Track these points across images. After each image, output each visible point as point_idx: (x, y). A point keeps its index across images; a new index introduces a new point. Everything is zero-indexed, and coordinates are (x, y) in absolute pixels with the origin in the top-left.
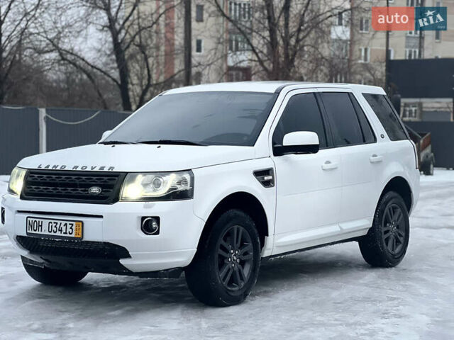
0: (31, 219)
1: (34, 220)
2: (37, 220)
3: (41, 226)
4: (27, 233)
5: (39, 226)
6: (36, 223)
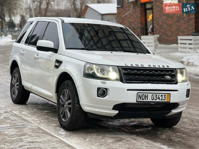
0: (140, 94)
1: (142, 94)
2: (145, 94)
3: (147, 97)
4: (137, 101)
5: (146, 97)
6: (143, 95)
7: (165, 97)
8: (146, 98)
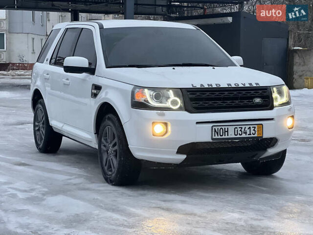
2: (223, 127)
3: (227, 131)
4: (212, 139)
5: (225, 131)
6: (221, 130)
7: (254, 130)
8: (226, 133)
